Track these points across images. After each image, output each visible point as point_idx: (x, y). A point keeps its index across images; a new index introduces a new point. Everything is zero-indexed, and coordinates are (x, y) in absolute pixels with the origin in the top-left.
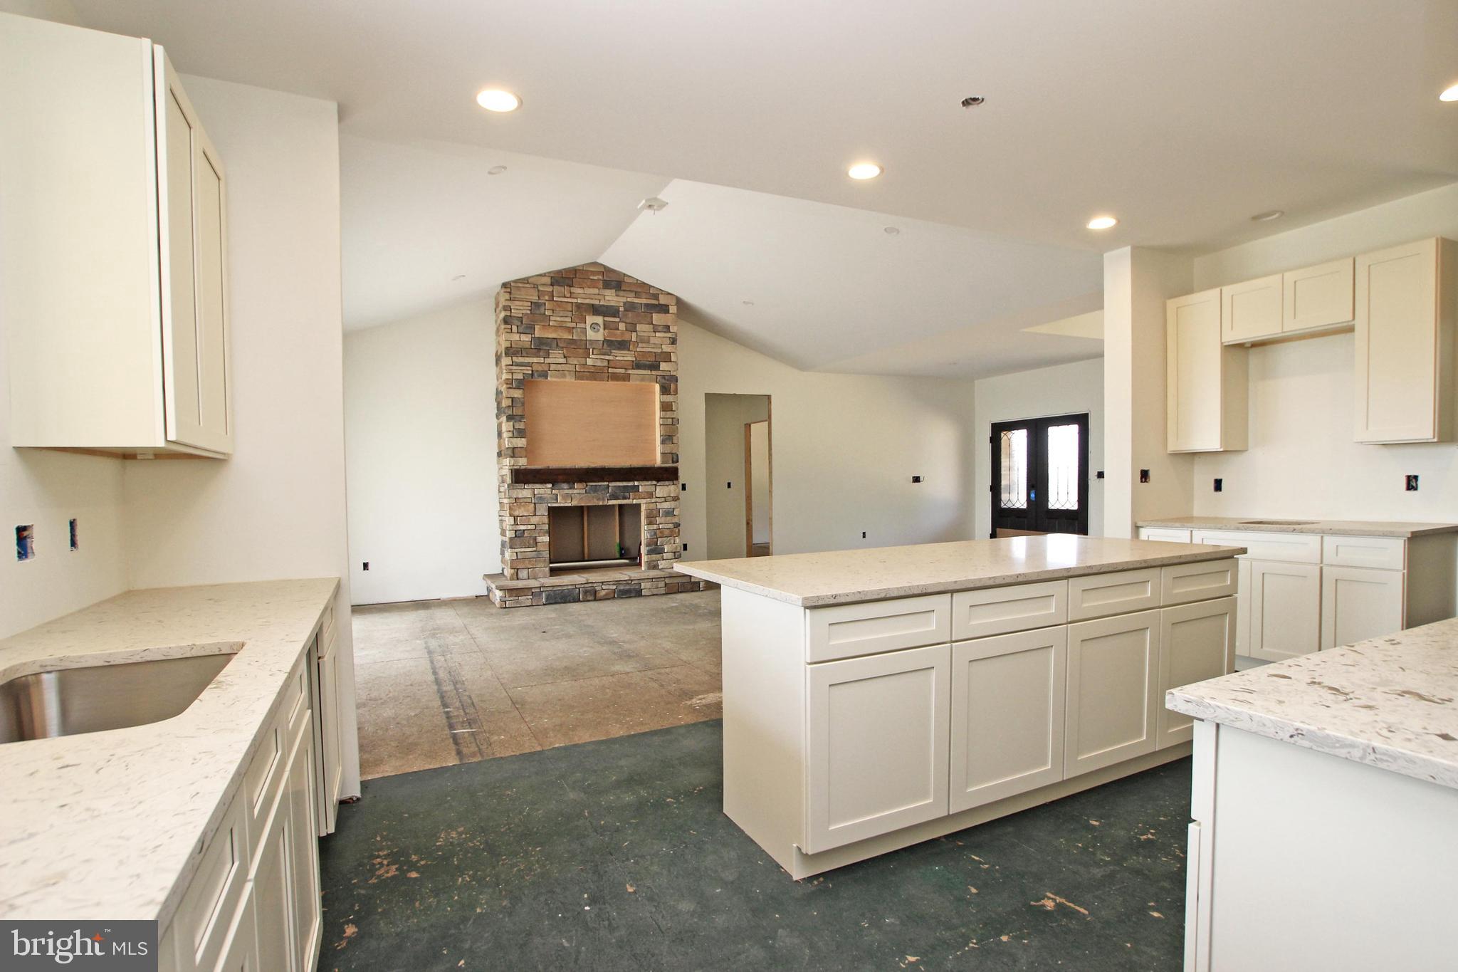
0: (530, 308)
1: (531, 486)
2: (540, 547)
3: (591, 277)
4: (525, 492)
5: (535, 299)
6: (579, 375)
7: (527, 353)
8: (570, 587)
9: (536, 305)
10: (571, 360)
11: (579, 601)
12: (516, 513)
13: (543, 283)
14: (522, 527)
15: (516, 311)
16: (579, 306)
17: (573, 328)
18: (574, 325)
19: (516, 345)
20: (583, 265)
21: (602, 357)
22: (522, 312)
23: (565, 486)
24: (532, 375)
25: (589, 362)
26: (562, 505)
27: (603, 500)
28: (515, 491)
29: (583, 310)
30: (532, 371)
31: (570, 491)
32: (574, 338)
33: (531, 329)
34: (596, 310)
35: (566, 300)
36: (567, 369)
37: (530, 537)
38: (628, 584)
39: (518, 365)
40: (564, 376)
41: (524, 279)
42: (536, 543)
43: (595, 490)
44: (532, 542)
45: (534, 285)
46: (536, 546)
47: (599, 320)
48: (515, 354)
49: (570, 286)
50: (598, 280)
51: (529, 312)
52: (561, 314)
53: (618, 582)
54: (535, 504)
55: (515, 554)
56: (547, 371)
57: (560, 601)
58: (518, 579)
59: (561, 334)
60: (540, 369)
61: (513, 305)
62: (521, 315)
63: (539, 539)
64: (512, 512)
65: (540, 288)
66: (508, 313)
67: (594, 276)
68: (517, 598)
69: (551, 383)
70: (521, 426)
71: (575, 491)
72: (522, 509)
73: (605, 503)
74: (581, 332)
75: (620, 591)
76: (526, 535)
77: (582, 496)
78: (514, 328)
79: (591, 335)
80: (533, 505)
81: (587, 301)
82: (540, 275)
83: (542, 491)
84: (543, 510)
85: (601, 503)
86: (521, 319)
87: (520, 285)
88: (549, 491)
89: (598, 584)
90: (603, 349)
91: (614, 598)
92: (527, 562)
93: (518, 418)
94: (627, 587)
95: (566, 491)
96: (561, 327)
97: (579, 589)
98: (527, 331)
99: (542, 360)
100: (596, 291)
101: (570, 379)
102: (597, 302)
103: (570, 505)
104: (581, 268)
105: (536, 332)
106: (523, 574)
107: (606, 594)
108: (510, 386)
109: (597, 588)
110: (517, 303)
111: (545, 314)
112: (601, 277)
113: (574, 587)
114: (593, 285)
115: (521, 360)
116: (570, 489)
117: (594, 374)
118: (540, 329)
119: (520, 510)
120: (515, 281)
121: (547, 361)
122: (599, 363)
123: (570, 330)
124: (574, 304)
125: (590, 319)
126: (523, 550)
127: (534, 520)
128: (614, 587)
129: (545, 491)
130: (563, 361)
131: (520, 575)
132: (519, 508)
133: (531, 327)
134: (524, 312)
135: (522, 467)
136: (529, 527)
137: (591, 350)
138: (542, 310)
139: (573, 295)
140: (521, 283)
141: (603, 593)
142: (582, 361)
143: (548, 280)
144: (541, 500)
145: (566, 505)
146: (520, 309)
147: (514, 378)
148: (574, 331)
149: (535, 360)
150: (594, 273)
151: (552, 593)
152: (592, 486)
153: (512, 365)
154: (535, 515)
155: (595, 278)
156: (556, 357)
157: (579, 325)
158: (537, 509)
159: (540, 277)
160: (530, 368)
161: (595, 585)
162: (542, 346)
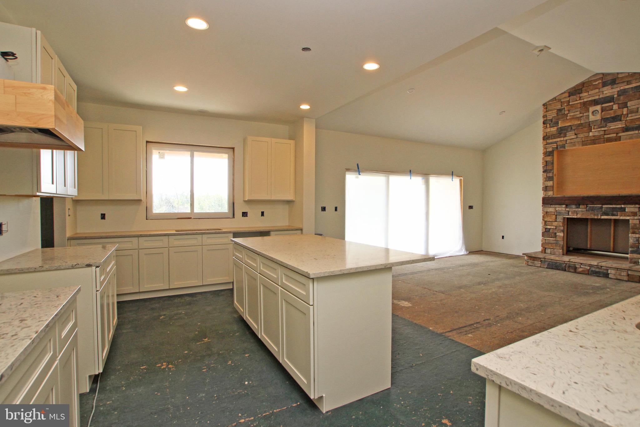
0: (556, 113)
1: (553, 206)
2: (558, 239)
3: (594, 84)
4: (551, 209)
5: (559, 107)
6: (584, 143)
7: (554, 137)
8: (561, 262)
9: (560, 110)
10: (579, 136)
11: (565, 270)
12: (546, 220)
13: (564, 97)
14: (549, 227)
15: (549, 117)
16: (584, 104)
17: (581, 117)
18: (581, 115)
19: (549, 134)
20: (588, 79)
21: (599, 129)
22: (552, 116)
23: (574, 206)
24: (557, 148)
25: (591, 134)
26: (571, 217)
27: (598, 215)
28: (546, 208)
29: (586, 105)
30: (557, 145)
31: (576, 210)
32: (582, 122)
33: (557, 123)
34: (595, 102)
35: (576, 102)
36: (577, 141)
37: (553, 232)
38: (599, 268)
39: (549, 144)
40: (575, 145)
41: (553, 99)
42: (556, 236)
43: (593, 209)
44: (553, 235)
45: (559, 100)
46: (556, 237)
47: (598, 108)
48: (548, 139)
49: (579, 94)
50: (599, 83)
51: (556, 115)
52: (574, 111)
53: (591, 266)
54: (556, 215)
55: (544, 240)
56: (565, 144)
57: (554, 268)
58: (545, 253)
59: (573, 122)
60: (561, 144)
61: (548, 114)
62: (551, 118)
63: (558, 234)
64: (544, 219)
65: (562, 101)
66: (545, 119)
67: (596, 82)
68: (533, 261)
69: (567, 150)
70: (551, 175)
71: (579, 210)
72: (549, 218)
73: (599, 217)
74: (586, 118)
75: (592, 271)
76: (551, 231)
77: (583, 212)
78: (548, 126)
79: (592, 118)
80: (554, 216)
81: (590, 99)
82: (562, 94)
83: (560, 209)
84: (560, 219)
85: (596, 217)
86: (551, 120)
87: (551, 103)
88: (564, 209)
89: (578, 264)
90: (601, 124)
91: (588, 274)
92: (550, 245)
93: (548, 171)
94: (597, 270)
95: (574, 209)
96: (573, 118)
97: (566, 264)
98: (554, 126)
99: (562, 139)
100: (597, 90)
101: (578, 147)
102: (597, 97)
103: (576, 217)
104: (587, 81)
105: (559, 125)
106: (548, 251)
107: (582, 271)
108: (546, 155)
109: (577, 266)
110: (550, 112)
111: (564, 114)
112: (600, 81)
113: (563, 262)
114: (596, 87)
115: (551, 141)
116: (577, 208)
117: (595, 141)
118: (561, 123)
119: (548, 218)
120: (549, 101)
121: (565, 138)
122: (596, 134)
123: (579, 118)
124: (582, 103)
125: (591, 109)
126: (548, 239)
127: (555, 224)
128: (589, 268)
129: (562, 209)
130: (575, 136)
131: (547, 251)
132: (548, 217)
133: (556, 123)
134: (553, 116)
135: (550, 196)
136: (552, 227)
137: (593, 127)
138: (563, 112)
139: (581, 98)
140: (551, 101)
141: (581, 269)
142: (586, 134)
143: (567, 95)
144: (560, 213)
145: (574, 217)
146: (552, 115)
147: (547, 151)
148: (582, 118)
149: (559, 139)
150: (595, 81)
151: (551, 263)
152: (590, 207)
153: (547, 144)
154: (556, 221)
155: (597, 83)
156: (571, 135)
157: (585, 114)
158: (557, 218)
159: (561, 95)
160: (555, 144)
161: (576, 264)
162: (562, 132)
